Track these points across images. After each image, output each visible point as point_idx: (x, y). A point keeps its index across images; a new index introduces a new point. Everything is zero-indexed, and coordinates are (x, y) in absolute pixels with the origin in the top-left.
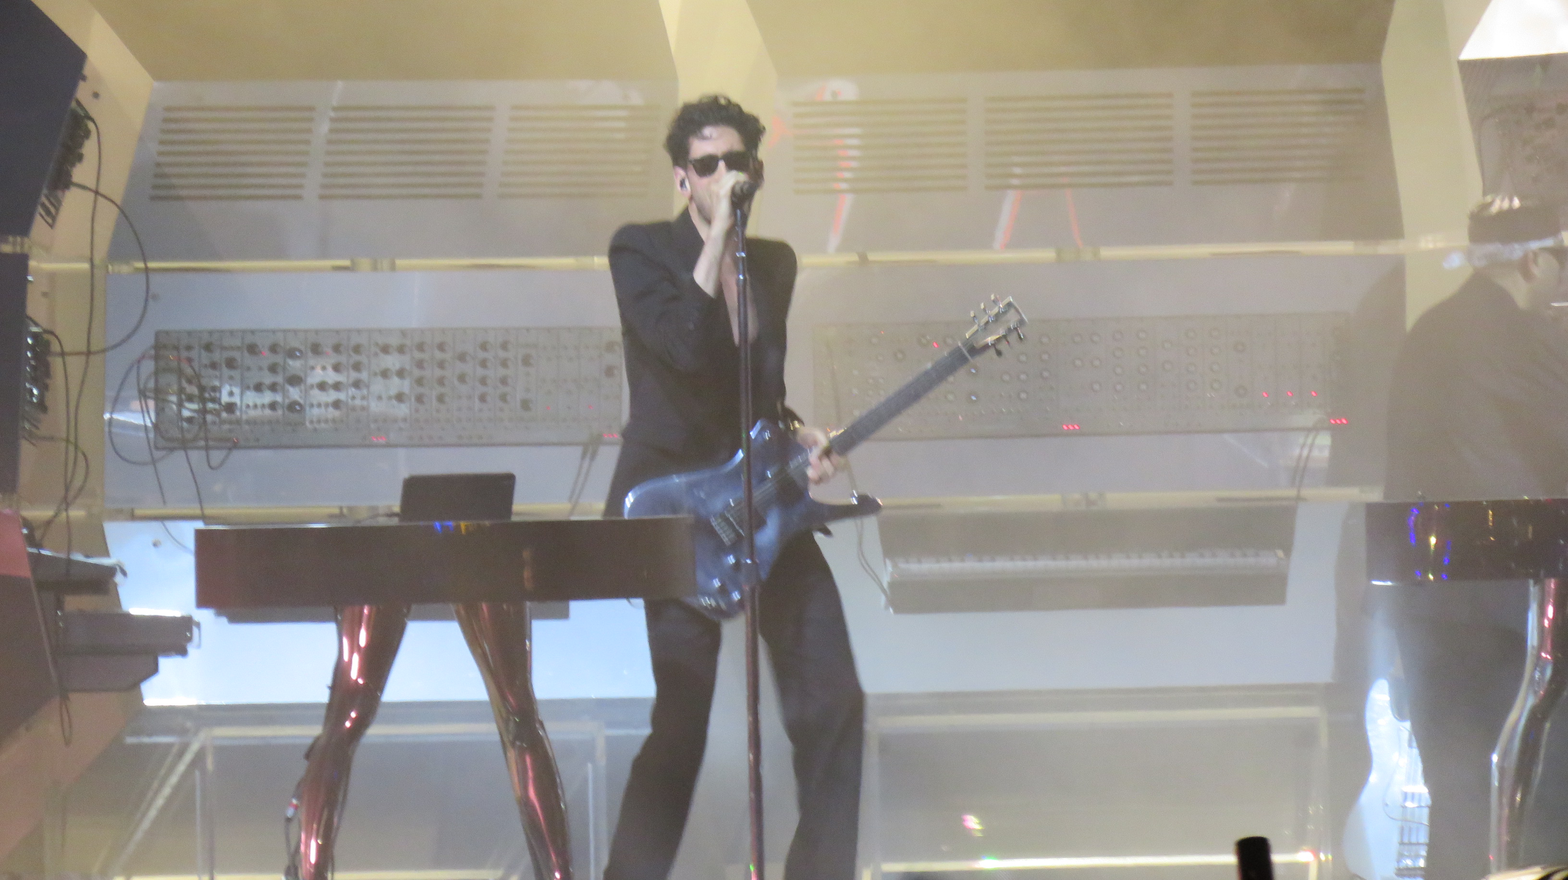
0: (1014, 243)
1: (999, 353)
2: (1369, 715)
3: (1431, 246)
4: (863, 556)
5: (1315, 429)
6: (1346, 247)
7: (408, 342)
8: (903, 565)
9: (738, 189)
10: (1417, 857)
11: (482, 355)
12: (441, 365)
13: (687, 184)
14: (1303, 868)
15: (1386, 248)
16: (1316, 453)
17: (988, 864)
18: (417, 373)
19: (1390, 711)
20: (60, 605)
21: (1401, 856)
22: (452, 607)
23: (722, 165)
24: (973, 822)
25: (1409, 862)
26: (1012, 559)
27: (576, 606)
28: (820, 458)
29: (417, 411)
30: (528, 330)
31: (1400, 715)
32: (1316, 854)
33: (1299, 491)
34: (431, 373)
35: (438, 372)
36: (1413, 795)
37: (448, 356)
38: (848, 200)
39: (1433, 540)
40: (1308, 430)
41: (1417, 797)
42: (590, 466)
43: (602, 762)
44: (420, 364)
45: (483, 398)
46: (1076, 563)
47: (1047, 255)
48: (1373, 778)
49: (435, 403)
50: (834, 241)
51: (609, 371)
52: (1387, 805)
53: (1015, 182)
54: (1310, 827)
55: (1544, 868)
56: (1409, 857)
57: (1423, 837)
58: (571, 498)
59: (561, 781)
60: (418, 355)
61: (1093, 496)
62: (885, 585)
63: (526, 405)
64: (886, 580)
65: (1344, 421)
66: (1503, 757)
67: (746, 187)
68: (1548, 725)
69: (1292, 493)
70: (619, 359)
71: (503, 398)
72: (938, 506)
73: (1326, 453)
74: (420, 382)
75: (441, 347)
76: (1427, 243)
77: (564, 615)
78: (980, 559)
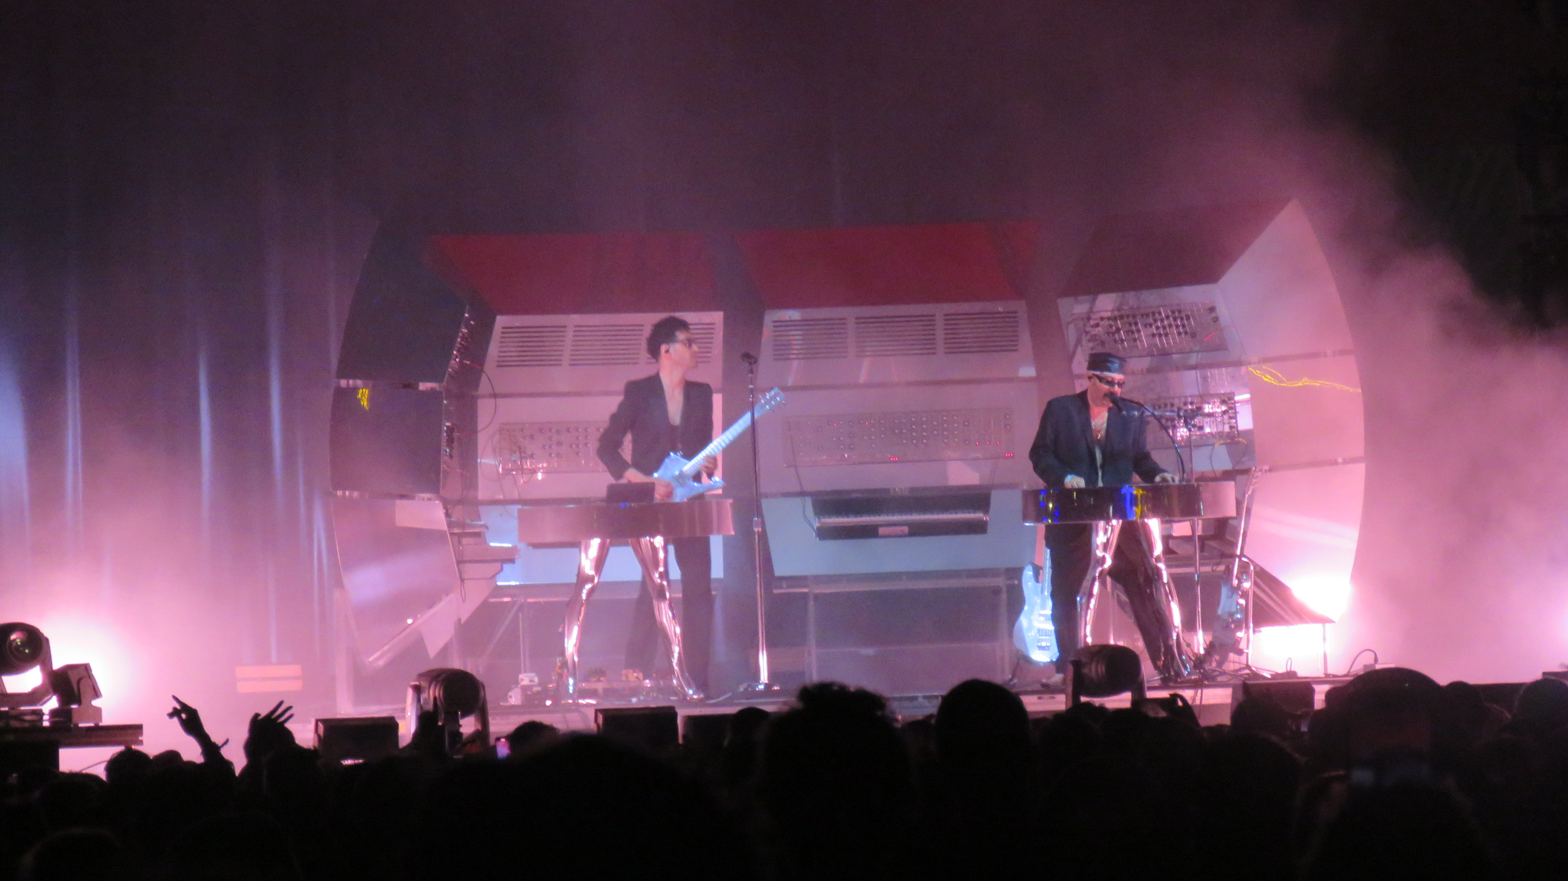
2: (1024, 581)
5: (999, 458)
8: (823, 521)
19: (1033, 579)
20: (460, 542)
26: (869, 516)
31: (1037, 580)
38: (796, 363)
39: (1051, 505)
40: (996, 459)
46: (897, 518)
53: (869, 354)
64: (816, 527)
65: (1006, 455)
78: (856, 517)
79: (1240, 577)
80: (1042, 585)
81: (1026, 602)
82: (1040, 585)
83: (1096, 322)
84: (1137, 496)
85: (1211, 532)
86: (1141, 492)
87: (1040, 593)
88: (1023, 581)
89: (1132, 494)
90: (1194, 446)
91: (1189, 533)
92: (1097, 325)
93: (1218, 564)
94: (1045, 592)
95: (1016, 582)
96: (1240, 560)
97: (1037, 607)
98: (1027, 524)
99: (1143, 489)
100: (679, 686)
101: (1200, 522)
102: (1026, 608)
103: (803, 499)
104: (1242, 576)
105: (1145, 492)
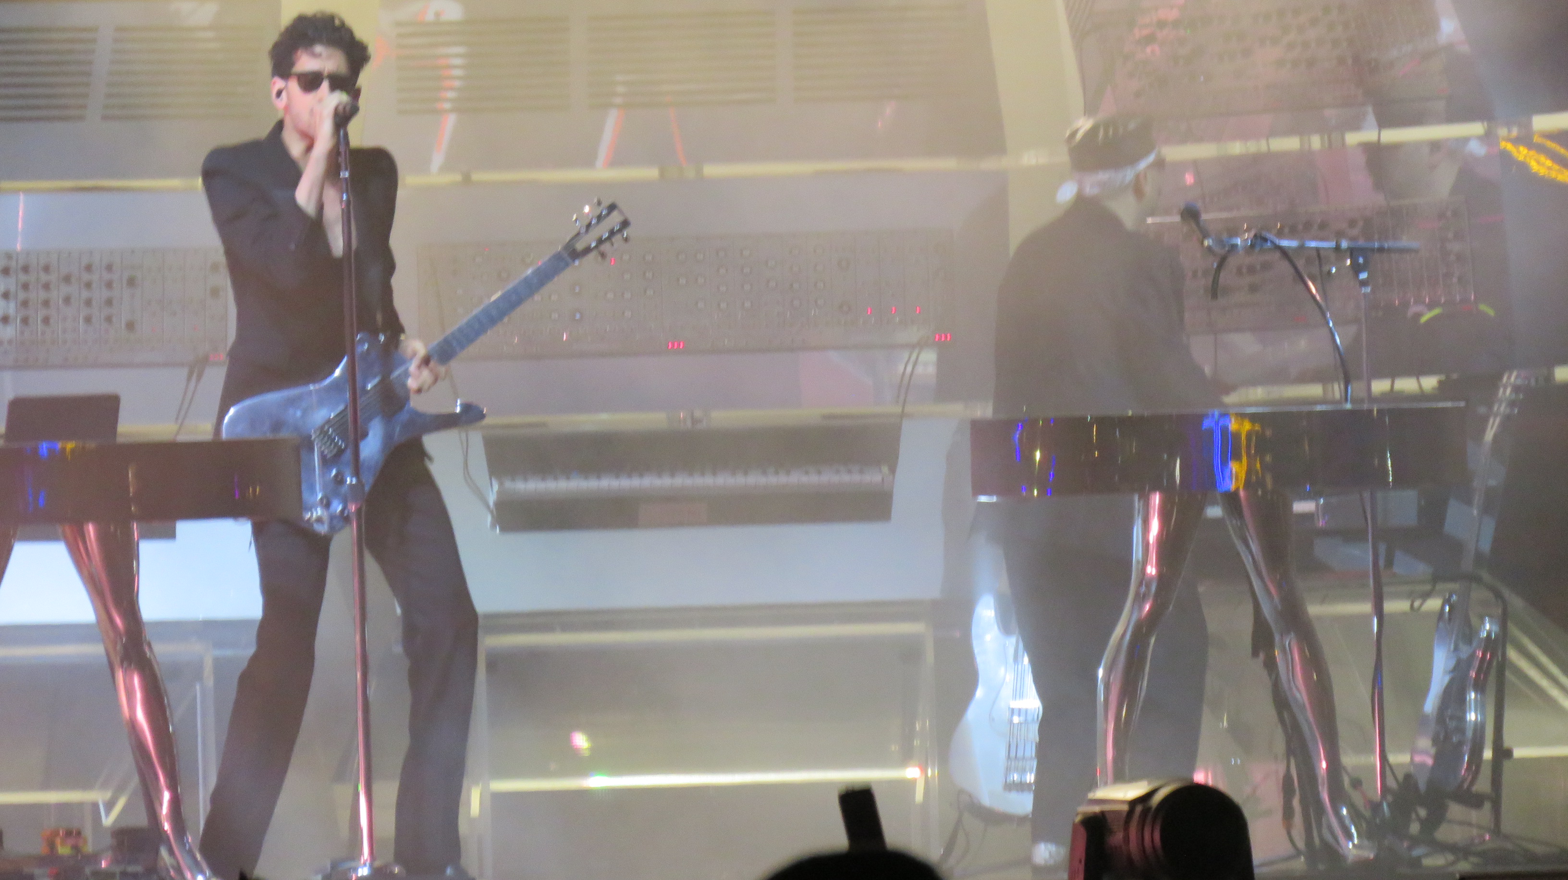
0: (615, 161)
1: (603, 255)
3: (1033, 162)
4: (468, 473)
5: (921, 345)
6: (948, 164)
7: (13, 264)
8: (509, 484)
9: (341, 108)
10: (1023, 771)
11: (86, 277)
12: (47, 286)
13: (284, 94)
14: (910, 785)
15: (989, 164)
16: (920, 370)
17: (598, 782)
18: (22, 295)
19: (996, 627)
21: (1008, 770)
22: (59, 529)
23: (325, 85)
24: (581, 741)
25: (1016, 777)
26: (617, 477)
27: (184, 528)
28: (419, 367)
29: (22, 333)
30: (133, 252)
31: (1006, 629)
32: (924, 771)
33: (903, 408)
34: (37, 295)
35: (43, 295)
36: (1020, 710)
37: (53, 277)
38: (451, 120)
39: (1038, 455)
40: (912, 347)
41: (1023, 713)
42: (196, 386)
43: (210, 682)
44: (25, 287)
45: (88, 320)
46: (681, 481)
47: (651, 173)
48: (979, 693)
49: (40, 326)
50: (438, 160)
51: (215, 292)
52: (993, 720)
54: (916, 743)
55: (1149, 784)
56: (1016, 770)
57: (1031, 751)
58: (177, 419)
59: (168, 701)
60: (23, 278)
61: (698, 414)
62: (491, 503)
63: (130, 326)
64: (492, 498)
65: (950, 337)
66: (1109, 671)
67: (348, 108)
68: (1153, 640)
69: (898, 410)
70: (224, 281)
71: (109, 319)
72: (544, 425)
73: (931, 370)
74: (25, 304)
75: (47, 269)
76: (1030, 158)
77: (171, 535)
78: (586, 478)
79: (1476, 623)
81: (981, 680)
82: (1010, 641)
83: (1145, 32)
84: (1237, 436)
86: (1247, 426)
87: (1012, 659)
88: (975, 631)
92: (1150, 39)
93: (1426, 596)
95: (957, 634)
97: (1004, 693)
99: (1253, 418)
100: (173, 867)
102: (980, 694)
103: (463, 435)
104: (1483, 624)
105: (1257, 427)
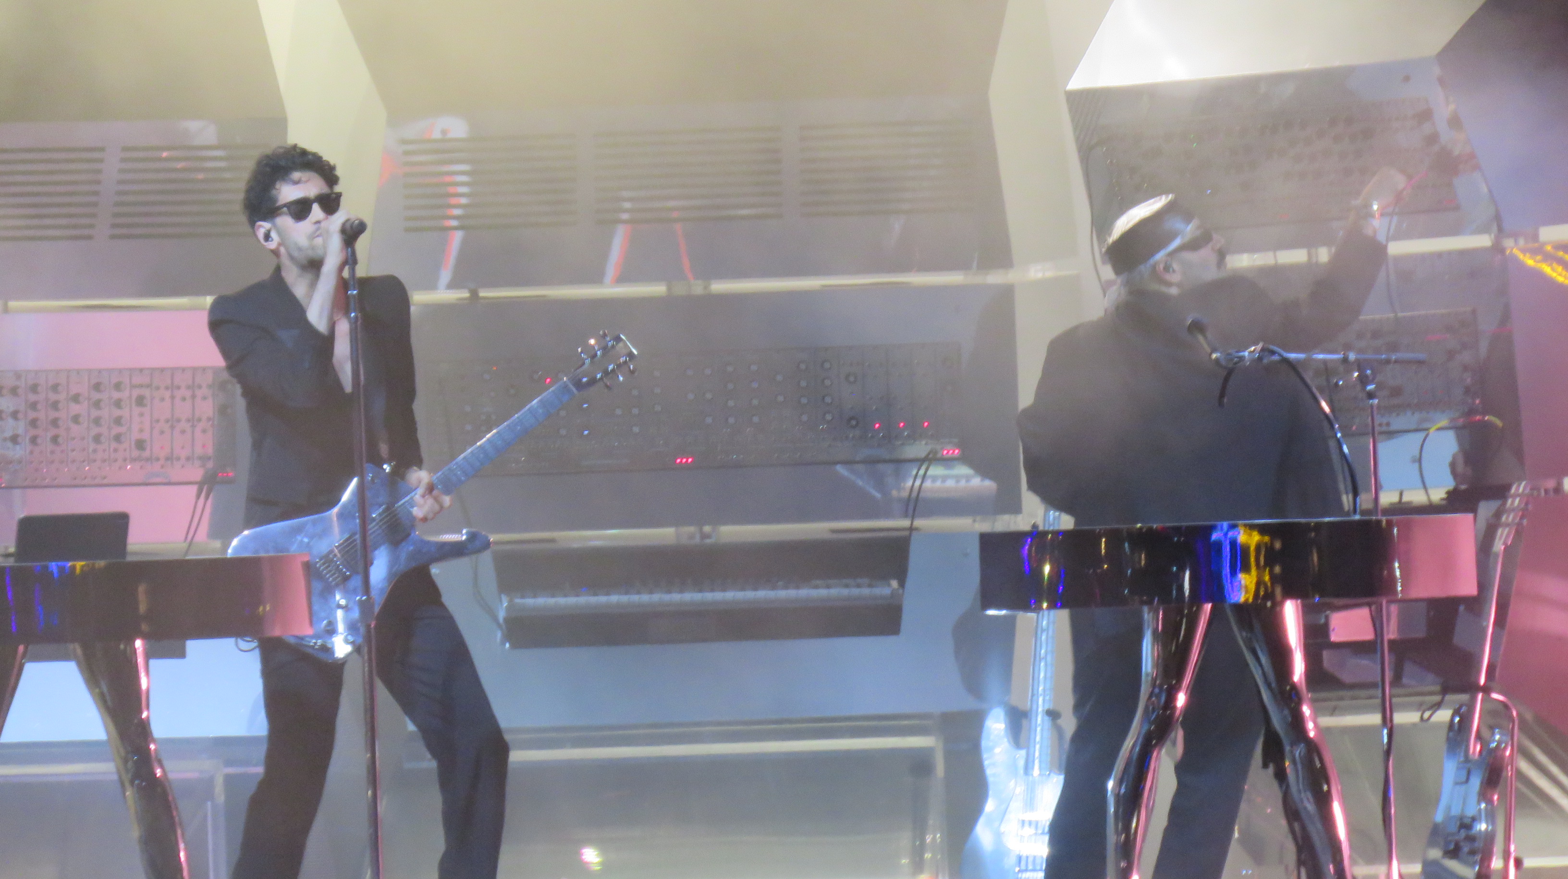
0: (624, 277)
1: (610, 388)
3: (1040, 275)
4: (479, 594)
5: (929, 460)
6: (955, 278)
7: (21, 384)
8: (518, 600)
9: (347, 227)
11: (95, 395)
12: (55, 406)
13: (274, 235)
15: (995, 277)
16: (928, 484)
18: (30, 414)
19: (1004, 740)
22: (68, 647)
23: (316, 209)
24: (591, 856)
26: (626, 593)
27: (193, 647)
28: (424, 496)
29: (31, 452)
30: (141, 370)
31: (1015, 744)
33: (912, 522)
34: (45, 414)
35: (52, 414)
36: (1030, 822)
37: (62, 397)
38: (458, 237)
39: (1047, 569)
40: (920, 461)
41: (1033, 825)
42: (205, 504)
43: (221, 801)
44: (33, 406)
45: (97, 439)
46: (691, 596)
47: (658, 289)
49: (49, 444)
50: (445, 277)
51: (223, 410)
53: (625, 216)
54: (927, 856)
58: (186, 536)
60: (31, 397)
61: (707, 529)
62: (501, 620)
63: (140, 445)
64: (502, 615)
67: (355, 225)
69: (906, 523)
71: (118, 438)
72: (551, 542)
74: (34, 423)
75: (55, 388)
76: (1037, 272)
78: (596, 593)
79: (1485, 733)
80: (1028, 755)
81: (990, 793)
82: (1023, 752)
84: (1245, 549)
85: (1420, 632)
86: (1257, 537)
87: (1022, 772)
88: (985, 743)
89: (1234, 543)
90: (1381, 433)
91: (1368, 635)
93: (1437, 706)
94: (1033, 768)
95: (968, 746)
96: (1487, 699)
97: (1016, 805)
98: (991, 612)
99: (1263, 529)
101: (1394, 608)
102: (990, 806)
104: (1493, 734)
105: (1267, 539)
